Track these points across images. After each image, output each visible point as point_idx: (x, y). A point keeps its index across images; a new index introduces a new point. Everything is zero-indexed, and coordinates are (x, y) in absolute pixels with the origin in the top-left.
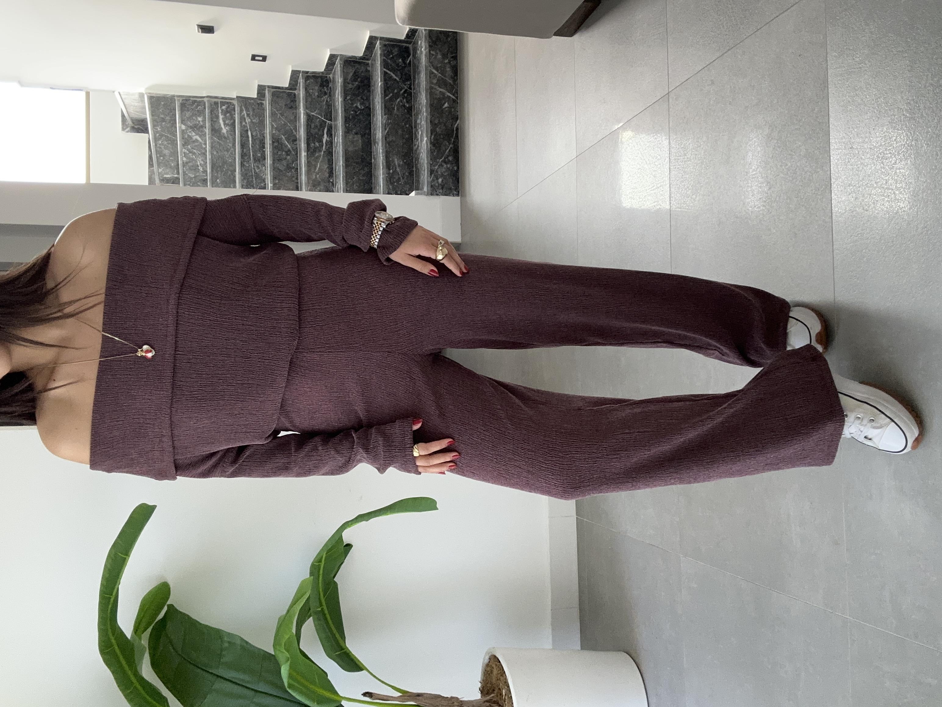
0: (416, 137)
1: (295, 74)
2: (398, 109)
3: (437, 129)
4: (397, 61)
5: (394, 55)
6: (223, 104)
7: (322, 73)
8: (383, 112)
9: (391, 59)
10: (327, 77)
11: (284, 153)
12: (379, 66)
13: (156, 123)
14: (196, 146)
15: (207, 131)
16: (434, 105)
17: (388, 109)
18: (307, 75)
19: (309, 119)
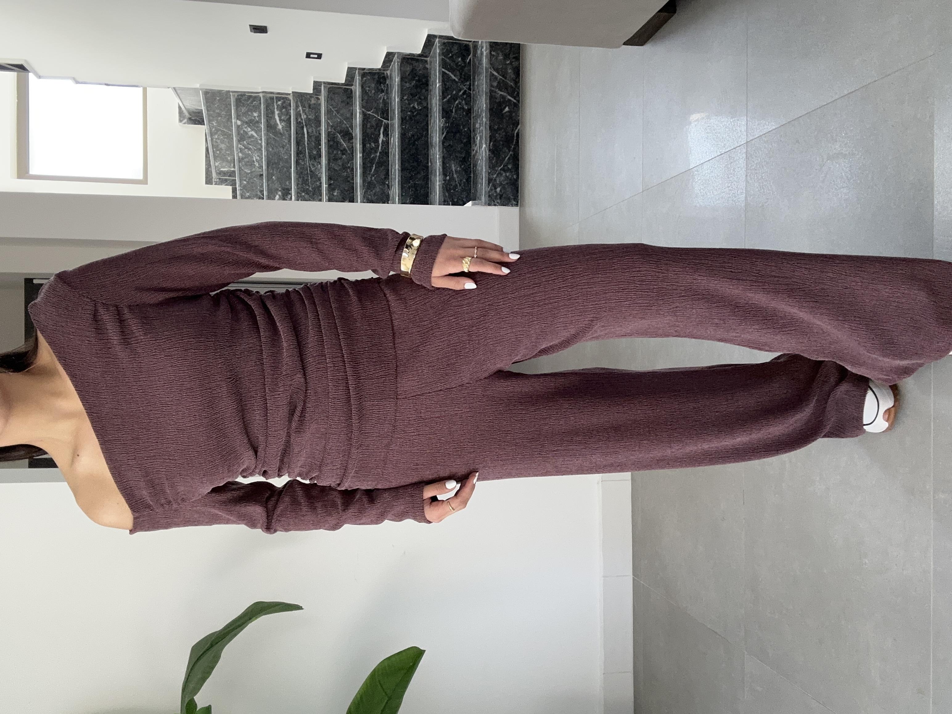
0: (474, 141)
1: (351, 72)
2: (456, 111)
3: (497, 135)
4: (457, 61)
5: (453, 54)
6: (278, 99)
7: (379, 69)
8: (441, 115)
9: (449, 58)
10: (384, 73)
11: (339, 152)
12: (438, 66)
13: (211, 118)
14: (252, 141)
15: (263, 127)
16: (494, 110)
17: (446, 113)
18: (363, 71)
19: (366, 118)
